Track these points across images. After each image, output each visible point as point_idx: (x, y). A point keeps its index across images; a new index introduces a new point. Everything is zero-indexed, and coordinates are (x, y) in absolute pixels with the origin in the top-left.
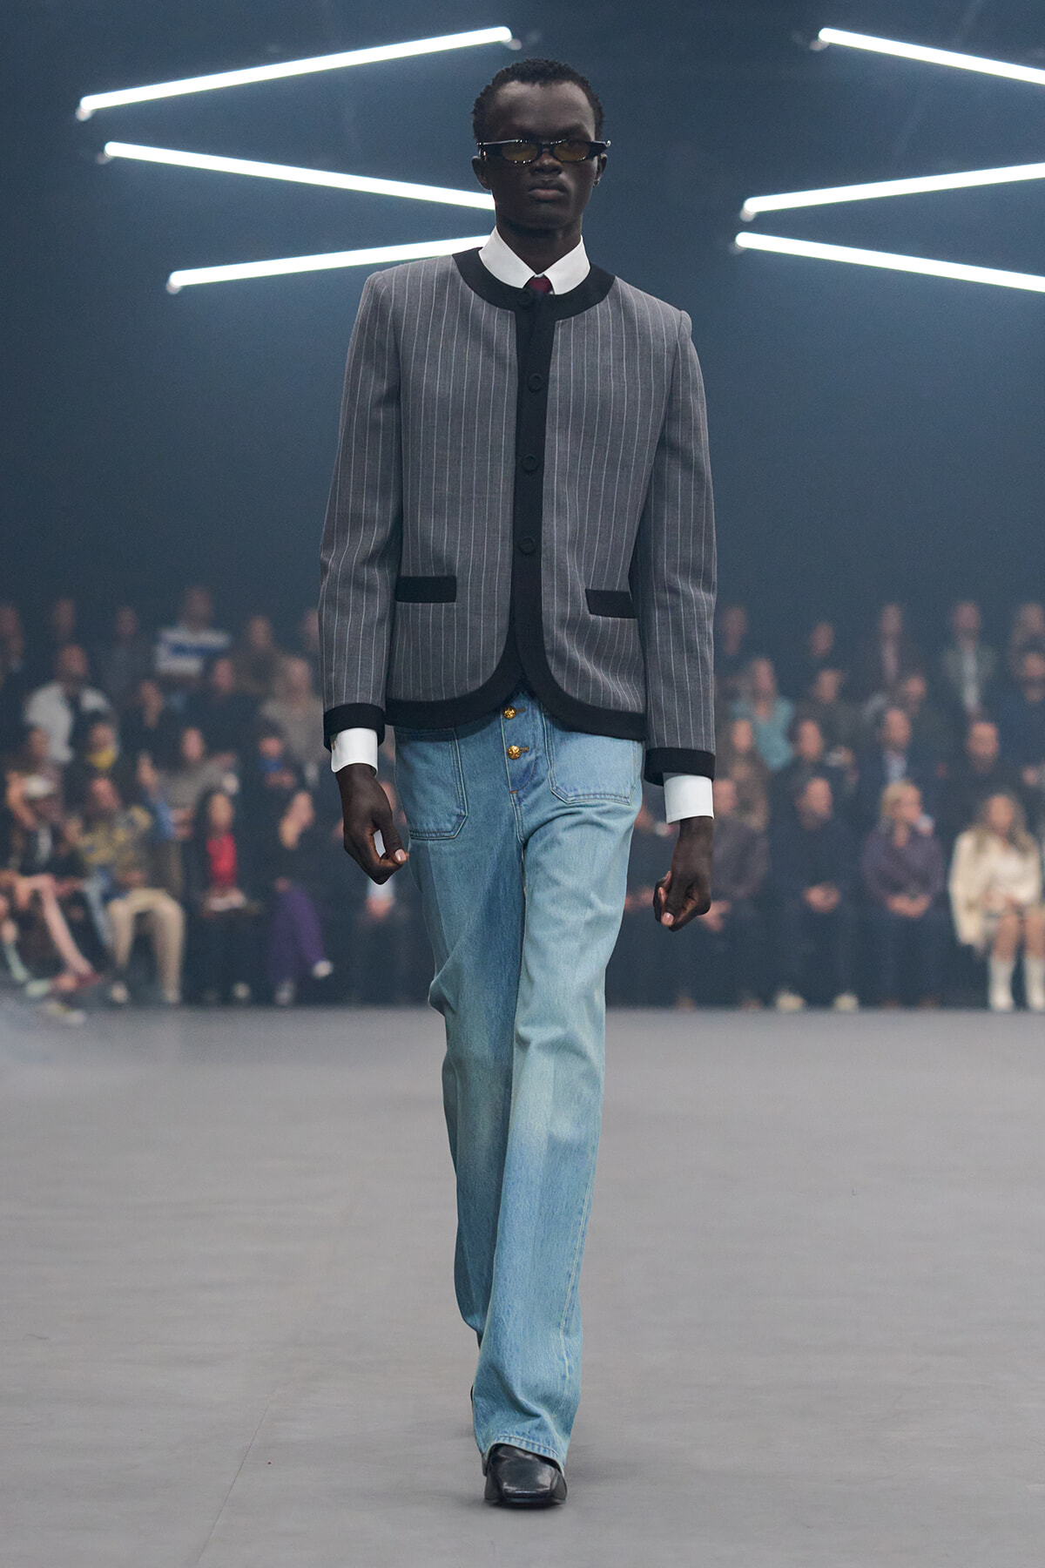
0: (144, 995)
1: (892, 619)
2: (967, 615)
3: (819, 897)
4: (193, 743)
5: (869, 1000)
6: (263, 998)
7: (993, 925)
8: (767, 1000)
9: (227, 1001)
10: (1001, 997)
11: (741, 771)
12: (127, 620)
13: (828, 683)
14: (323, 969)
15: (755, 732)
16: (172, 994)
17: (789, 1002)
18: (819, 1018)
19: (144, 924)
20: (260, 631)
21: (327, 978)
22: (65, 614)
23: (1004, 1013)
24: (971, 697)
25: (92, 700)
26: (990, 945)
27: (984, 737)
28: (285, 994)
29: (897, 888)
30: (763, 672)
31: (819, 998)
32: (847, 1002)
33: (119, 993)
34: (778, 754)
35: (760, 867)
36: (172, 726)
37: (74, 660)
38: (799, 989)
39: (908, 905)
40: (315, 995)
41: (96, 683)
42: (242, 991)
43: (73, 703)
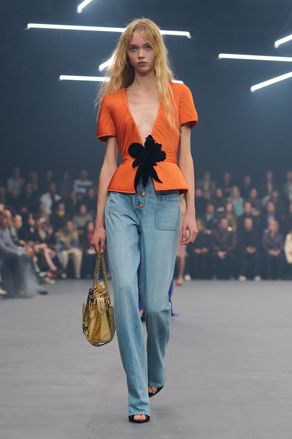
0: (71, 275)
1: (270, 176)
2: (290, 175)
3: (250, 250)
4: (83, 209)
5: (264, 277)
8: (236, 278)
11: (230, 216)
12: (66, 176)
13: (254, 193)
15: (233, 206)
16: (78, 275)
17: (242, 278)
18: (250, 283)
19: (71, 257)
22: (50, 174)
24: (291, 197)
25: (57, 198)
29: (271, 248)
30: (235, 190)
31: (250, 277)
32: (258, 278)
33: (64, 275)
34: (239, 211)
35: (235, 243)
37: (53, 186)
38: (245, 275)
39: (274, 253)
41: (58, 193)
43: (53, 198)
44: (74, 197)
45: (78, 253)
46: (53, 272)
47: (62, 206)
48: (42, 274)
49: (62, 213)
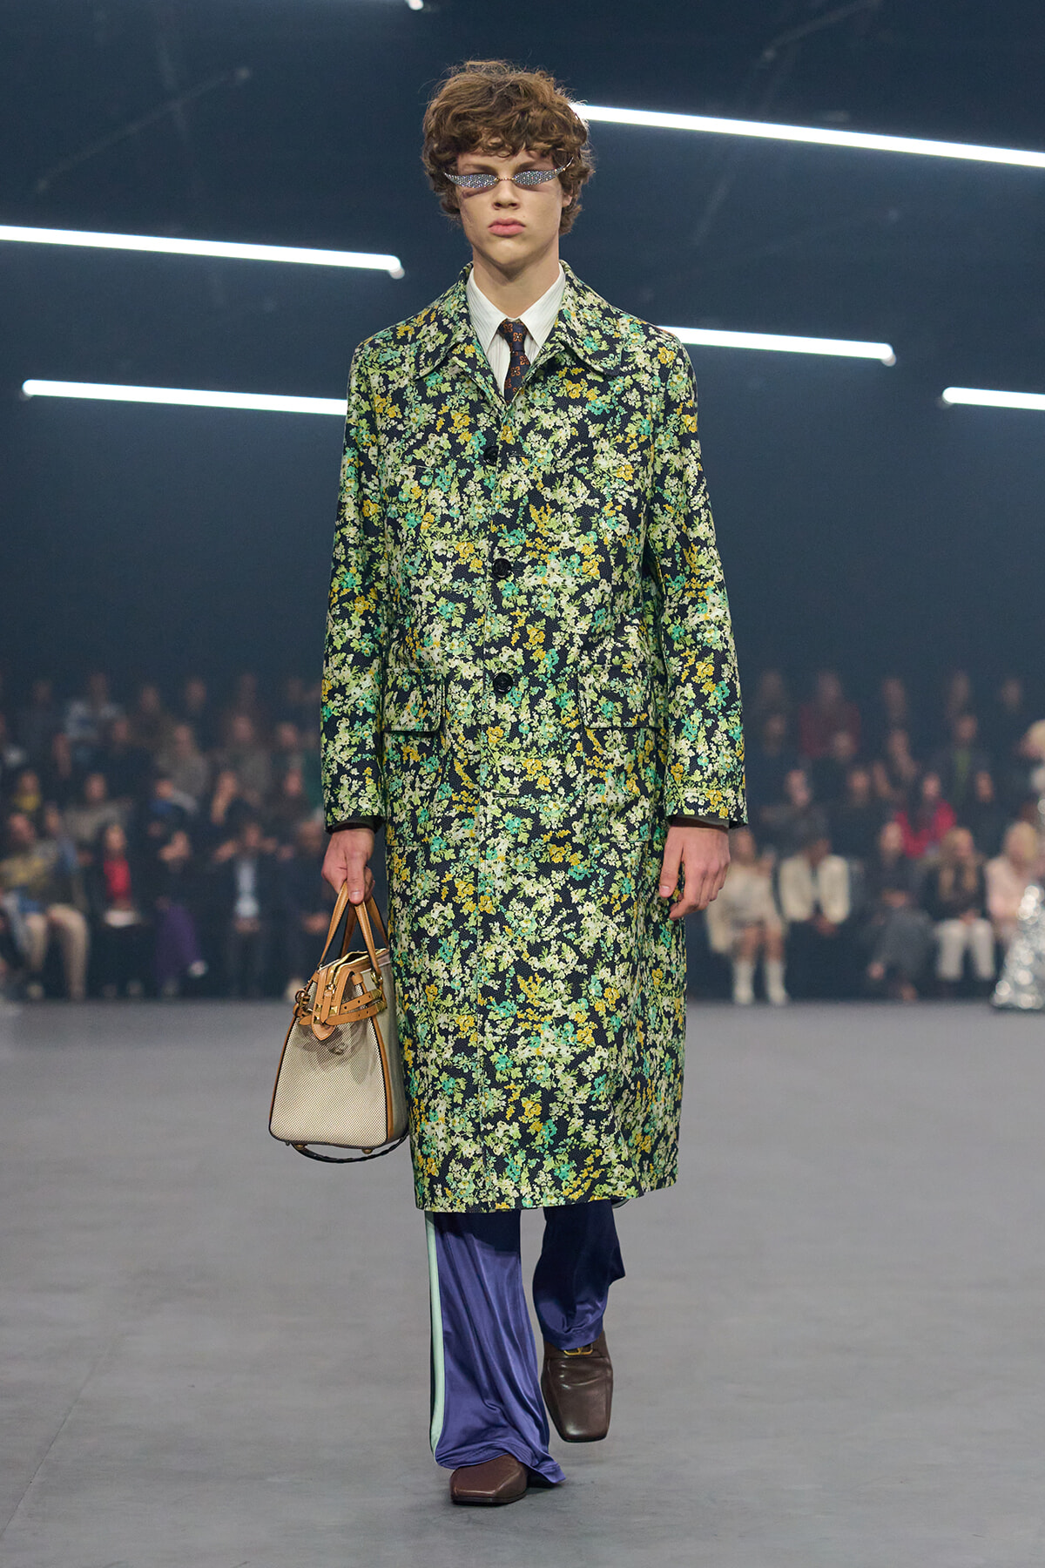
0: (55, 991)
4: (96, 786)
6: (152, 993)
7: (739, 935)
9: (123, 996)
10: (743, 991)
12: (43, 690)
14: (198, 969)
16: (77, 988)
19: (56, 933)
20: (150, 698)
21: (203, 978)
23: (745, 1006)
25: (14, 755)
26: (736, 950)
28: (171, 988)
33: (35, 990)
36: (80, 774)
40: (193, 991)
41: (17, 742)
42: (135, 988)
44: (62, 752)
45: (77, 923)
47: (29, 782)
49: (27, 802)
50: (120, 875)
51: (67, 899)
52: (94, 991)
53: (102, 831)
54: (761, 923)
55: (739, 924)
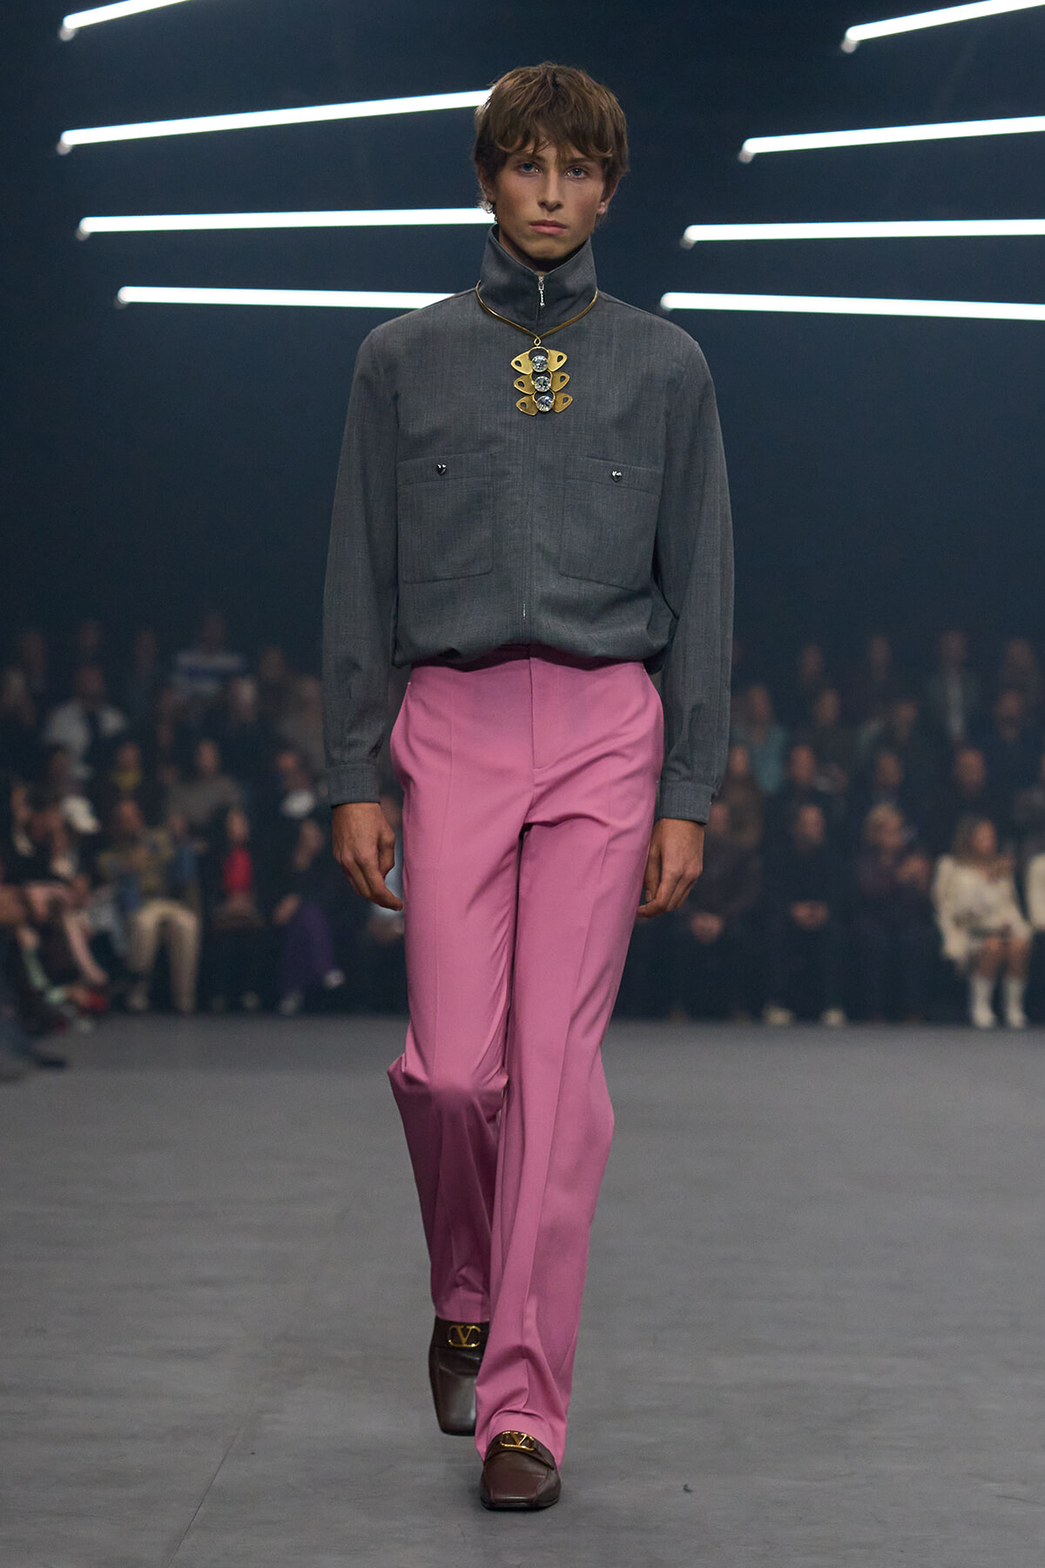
0: (163, 1001)
1: (879, 651)
2: (953, 644)
4: (208, 756)
7: (977, 945)
10: (982, 1014)
11: (739, 795)
12: (146, 645)
13: (828, 706)
14: (334, 979)
15: (750, 757)
16: (186, 1000)
17: (778, 1017)
18: (808, 1033)
23: (986, 1031)
24: (956, 724)
25: (112, 721)
27: (971, 765)
28: (291, 1003)
30: (760, 699)
32: (834, 1017)
33: (138, 1001)
34: (770, 778)
36: (188, 740)
37: (92, 680)
38: (787, 1004)
41: (116, 700)
42: (250, 1001)
43: (92, 722)
45: (187, 922)
46: (94, 989)
47: (130, 755)
48: (56, 995)
49: (129, 779)
50: (240, 867)
51: (174, 892)
52: (203, 1006)
53: (219, 817)
54: (1005, 932)
55: (978, 932)
